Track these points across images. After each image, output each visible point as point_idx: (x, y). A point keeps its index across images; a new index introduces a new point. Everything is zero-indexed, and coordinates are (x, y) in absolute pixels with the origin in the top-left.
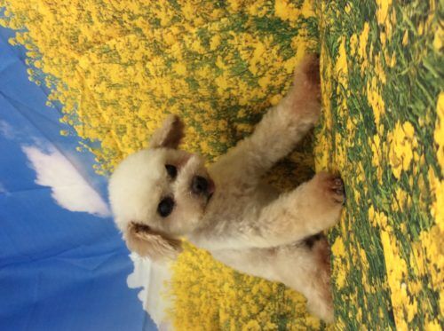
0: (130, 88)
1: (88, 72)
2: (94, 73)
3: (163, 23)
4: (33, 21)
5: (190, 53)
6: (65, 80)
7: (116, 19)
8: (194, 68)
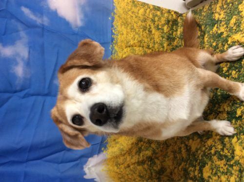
3: (150, 47)
4: (121, 34)
7: (140, 42)
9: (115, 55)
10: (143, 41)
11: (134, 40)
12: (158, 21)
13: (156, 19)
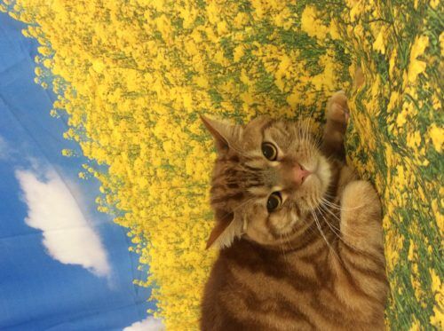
0: (147, 98)
1: (102, 76)
2: (108, 78)
3: (186, 25)
5: (213, 65)
6: (73, 85)
8: (217, 82)
9: (67, 96)
10: (147, 14)
11: (108, 21)
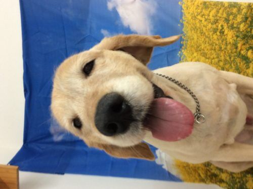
1: (195, 57)
2: (196, 58)
3: (222, 49)
4: (191, 39)
5: (226, 60)
6: (187, 58)
7: (212, 44)
8: (225, 64)
11: (205, 43)
12: (233, 19)
13: (231, 17)
